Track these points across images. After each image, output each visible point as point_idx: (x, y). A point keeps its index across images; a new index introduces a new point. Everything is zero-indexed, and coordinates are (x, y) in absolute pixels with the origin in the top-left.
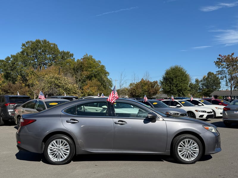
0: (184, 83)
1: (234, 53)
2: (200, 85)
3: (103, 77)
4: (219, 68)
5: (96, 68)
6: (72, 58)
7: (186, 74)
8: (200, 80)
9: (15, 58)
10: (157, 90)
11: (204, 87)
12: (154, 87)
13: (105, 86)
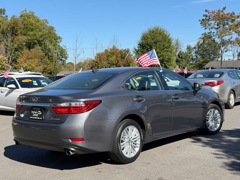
0: (167, 51)
1: (226, 7)
2: (193, 54)
3: (48, 44)
4: (205, 29)
5: (41, 31)
6: (3, 15)
7: (170, 38)
8: (193, 46)
10: (129, 62)
11: (199, 57)
12: (125, 57)
13: (51, 57)
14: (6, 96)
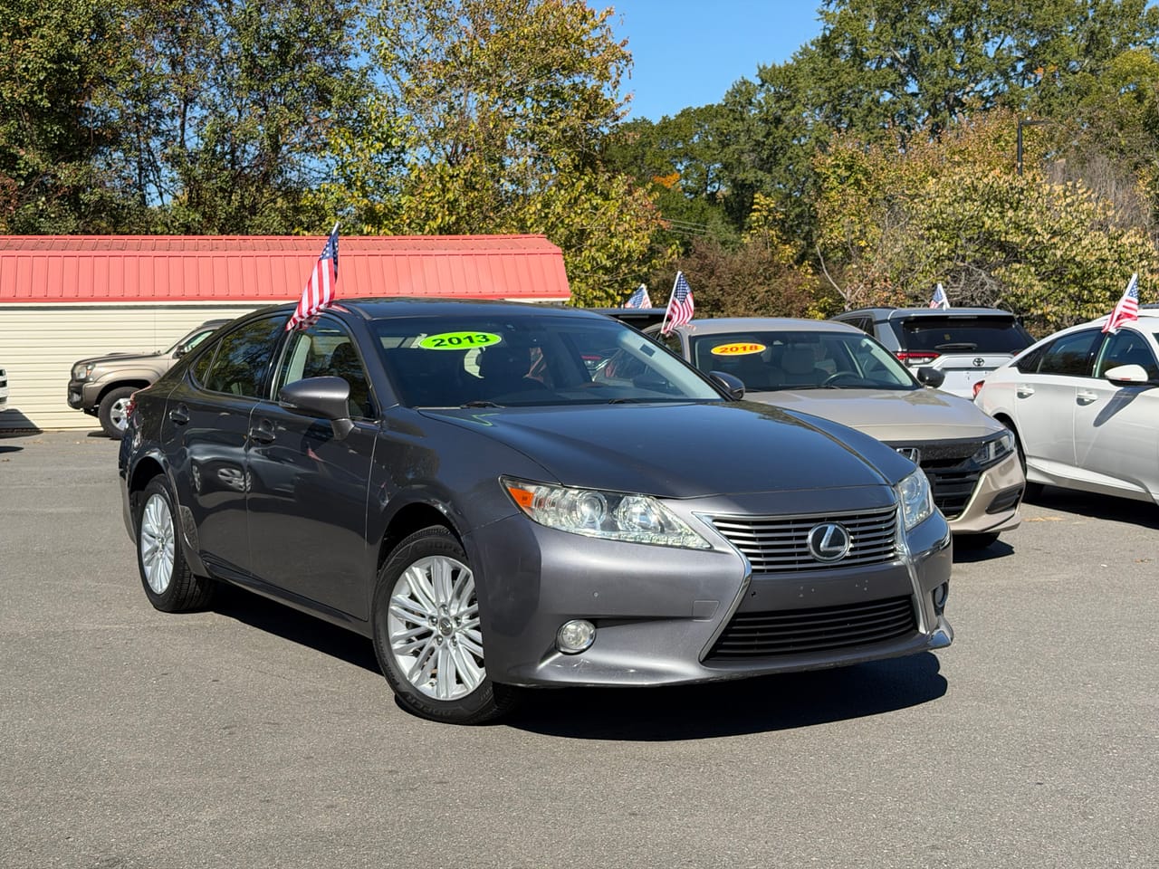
9: (782, 81)
14: (1098, 422)
